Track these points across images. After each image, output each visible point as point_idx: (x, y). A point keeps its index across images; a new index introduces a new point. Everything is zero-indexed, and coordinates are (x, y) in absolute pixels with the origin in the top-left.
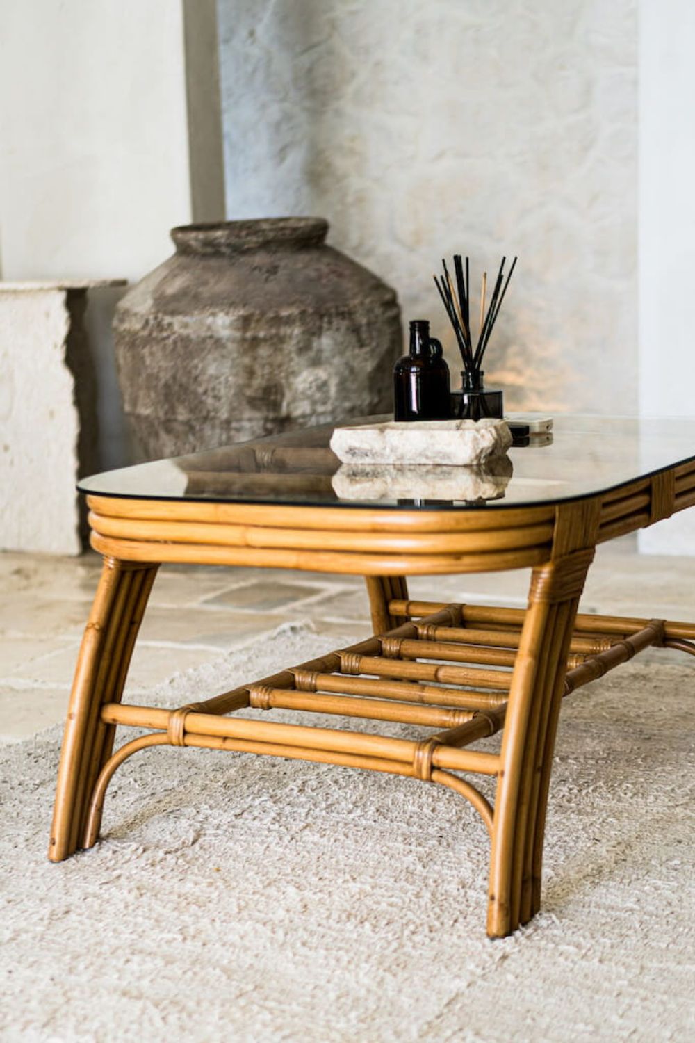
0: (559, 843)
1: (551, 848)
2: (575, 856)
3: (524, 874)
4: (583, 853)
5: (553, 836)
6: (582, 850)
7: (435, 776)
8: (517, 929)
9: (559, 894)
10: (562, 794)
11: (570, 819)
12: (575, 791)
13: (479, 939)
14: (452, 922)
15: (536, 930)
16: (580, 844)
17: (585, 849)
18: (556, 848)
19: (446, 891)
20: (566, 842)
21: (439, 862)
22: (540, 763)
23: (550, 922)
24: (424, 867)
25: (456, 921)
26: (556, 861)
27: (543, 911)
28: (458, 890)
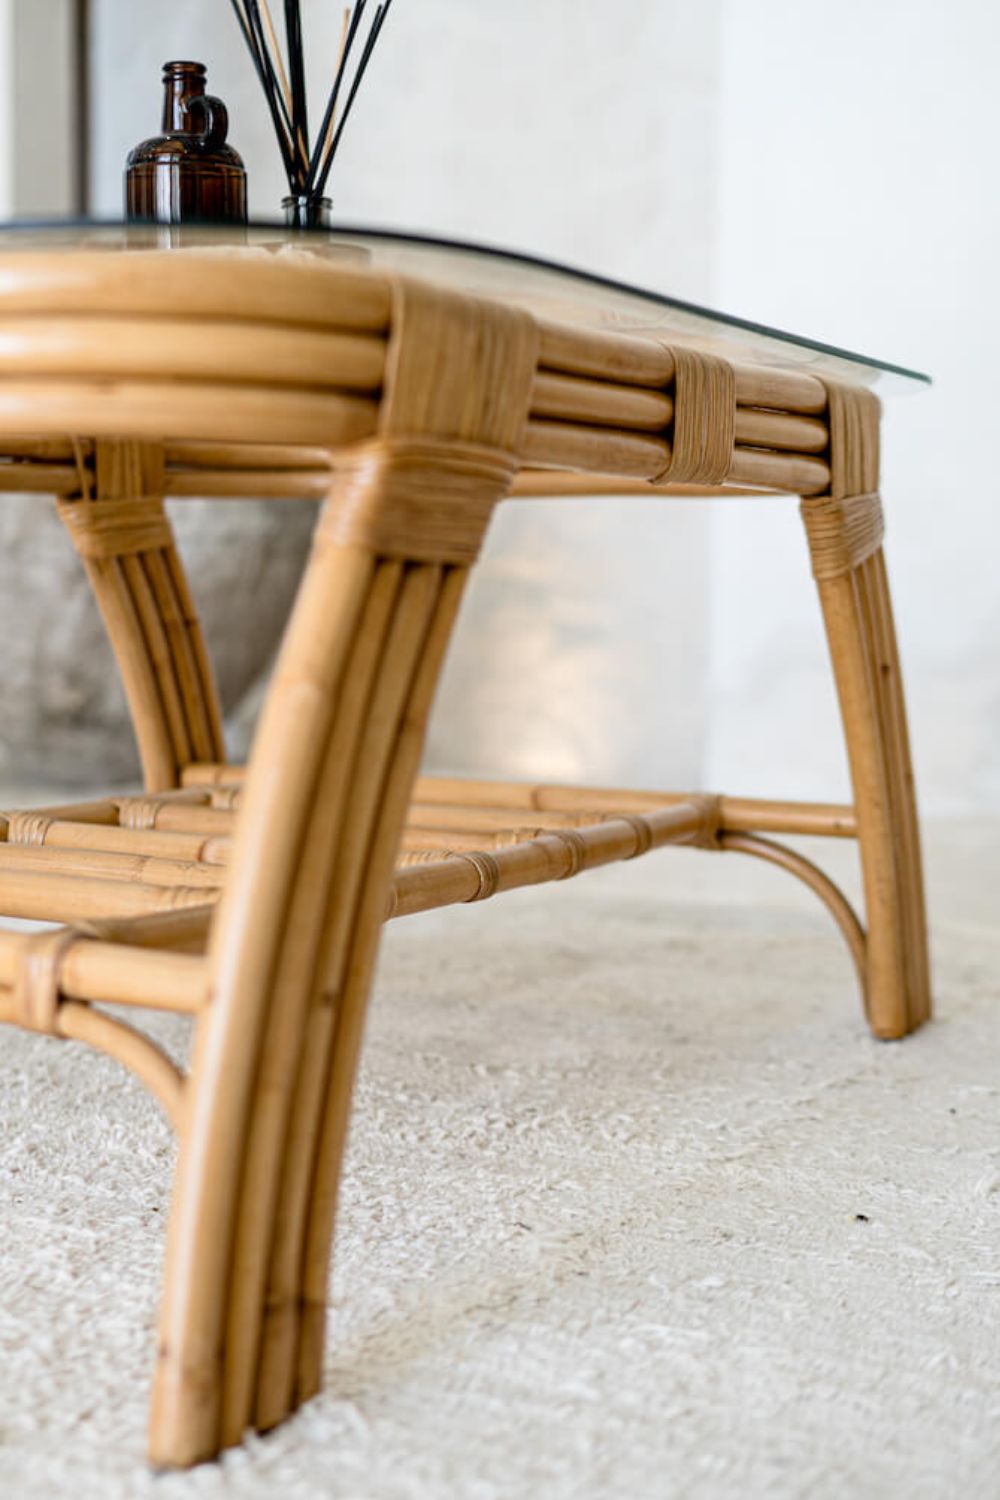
0: (431, 1231)
1: (408, 1242)
2: (462, 1260)
3: (268, 1287)
4: (483, 1255)
5: (420, 1215)
6: (481, 1247)
7: (69, 1018)
8: (239, 1443)
9: (391, 1354)
10: (468, 1130)
11: (476, 1179)
12: (500, 1126)
13: (122, 1471)
14: (71, 1419)
15: (291, 1450)
16: (483, 1234)
17: (490, 1245)
18: (418, 1244)
19: (99, 1335)
20: (449, 1228)
21: (117, 1266)
22: (332, 982)
23: (339, 1428)
24: (75, 1275)
25: (86, 1416)
26: (411, 1271)
27: (327, 1398)
28: (132, 1332)
